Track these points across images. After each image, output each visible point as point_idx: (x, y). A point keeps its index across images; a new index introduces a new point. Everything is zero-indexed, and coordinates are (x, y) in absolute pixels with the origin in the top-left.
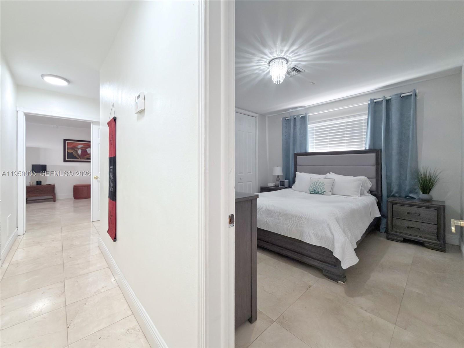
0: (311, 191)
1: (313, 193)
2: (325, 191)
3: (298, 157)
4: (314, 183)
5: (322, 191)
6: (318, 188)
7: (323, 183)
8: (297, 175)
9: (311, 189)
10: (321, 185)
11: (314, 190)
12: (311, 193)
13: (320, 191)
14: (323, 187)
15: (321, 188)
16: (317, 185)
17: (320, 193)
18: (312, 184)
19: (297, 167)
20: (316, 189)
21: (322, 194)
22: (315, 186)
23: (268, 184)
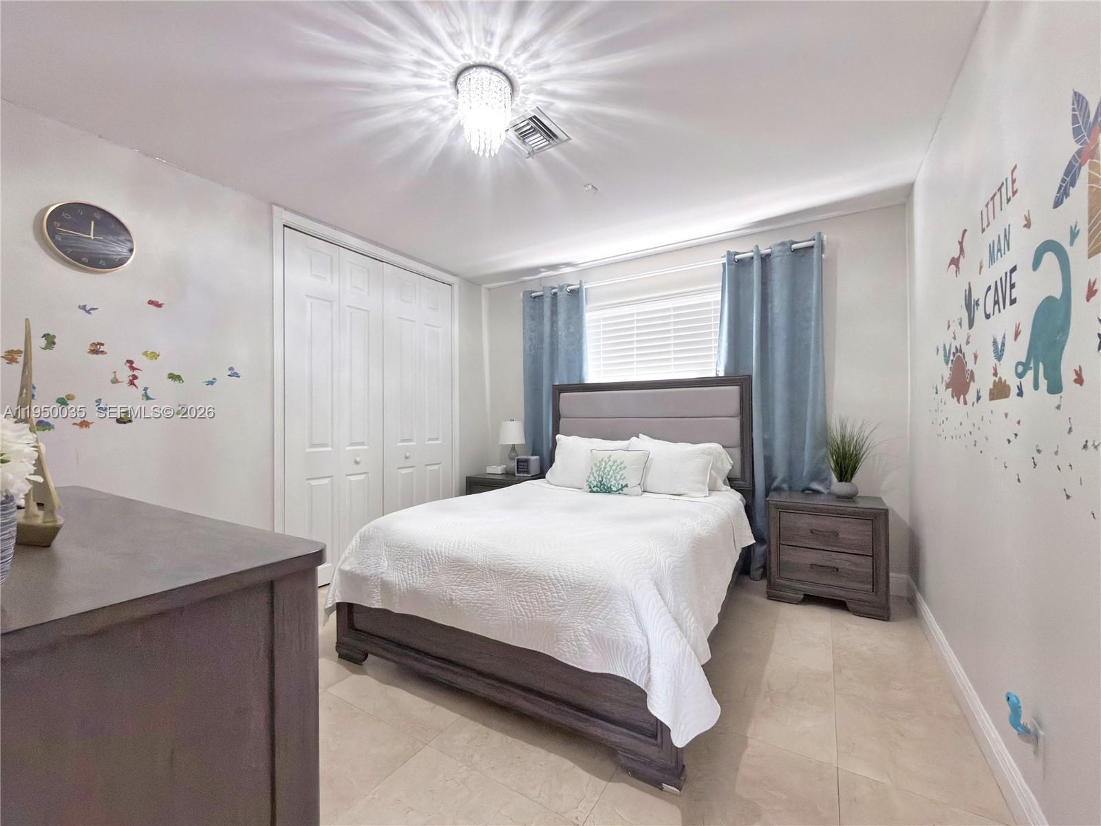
0: (592, 486)
1: (597, 492)
2: (626, 486)
3: (562, 394)
4: (601, 465)
5: (618, 484)
6: (609, 477)
7: (621, 463)
8: (558, 443)
9: (592, 479)
10: (616, 469)
11: (601, 482)
12: (592, 491)
13: (614, 486)
14: (621, 475)
15: (618, 477)
16: (608, 469)
17: (614, 489)
18: (596, 465)
19: (561, 420)
20: (604, 480)
21: (620, 492)
22: (601, 473)
23: (488, 468)
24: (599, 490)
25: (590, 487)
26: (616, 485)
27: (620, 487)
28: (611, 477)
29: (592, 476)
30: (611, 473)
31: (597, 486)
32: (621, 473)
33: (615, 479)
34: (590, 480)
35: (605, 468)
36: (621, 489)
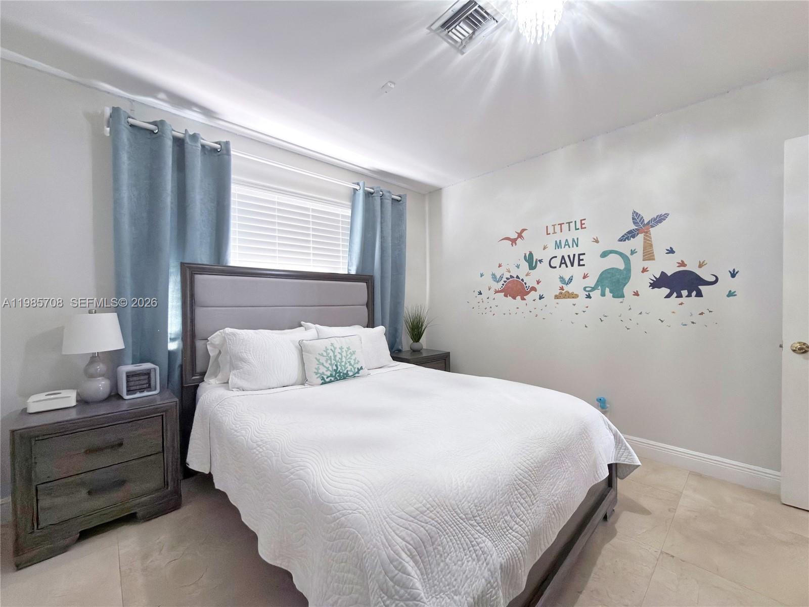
0: (325, 377)
1: (331, 382)
2: (361, 368)
4: (328, 354)
5: (354, 369)
6: (343, 364)
7: (348, 348)
9: (322, 370)
10: (347, 355)
11: (335, 371)
12: (325, 383)
13: (351, 371)
14: (355, 360)
15: (352, 362)
16: (339, 356)
17: (351, 374)
18: (322, 355)
19: (197, 309)
20: (339, 368)
21: (357, 375)
22: (333, 362)
24: (333, 379)
25: (323, 379)
26: (353, 369)
27: (356, 370)
28: (346, 363)
29: (321, 367)
30: (344, 360)
31: (331, 375)
32: (353, 357)
33: (351, 365)
34: (320, 371)
35: (335, 356)
36: (358, 373)
